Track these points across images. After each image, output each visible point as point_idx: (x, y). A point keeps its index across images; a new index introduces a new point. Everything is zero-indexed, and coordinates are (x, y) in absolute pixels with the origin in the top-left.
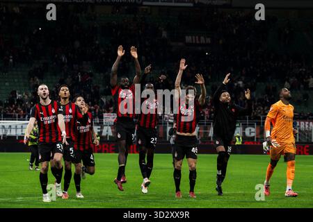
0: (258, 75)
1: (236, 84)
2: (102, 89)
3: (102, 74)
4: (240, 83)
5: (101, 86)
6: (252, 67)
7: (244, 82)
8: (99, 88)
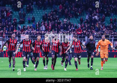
0: (106, 13)
1: (93, 18)
2: (18, 21)
3: (17, 12)
4: (96, 17)
5: (17, 19)
6: (101, 8)
7: (98, 17)
8: (16, 20)
